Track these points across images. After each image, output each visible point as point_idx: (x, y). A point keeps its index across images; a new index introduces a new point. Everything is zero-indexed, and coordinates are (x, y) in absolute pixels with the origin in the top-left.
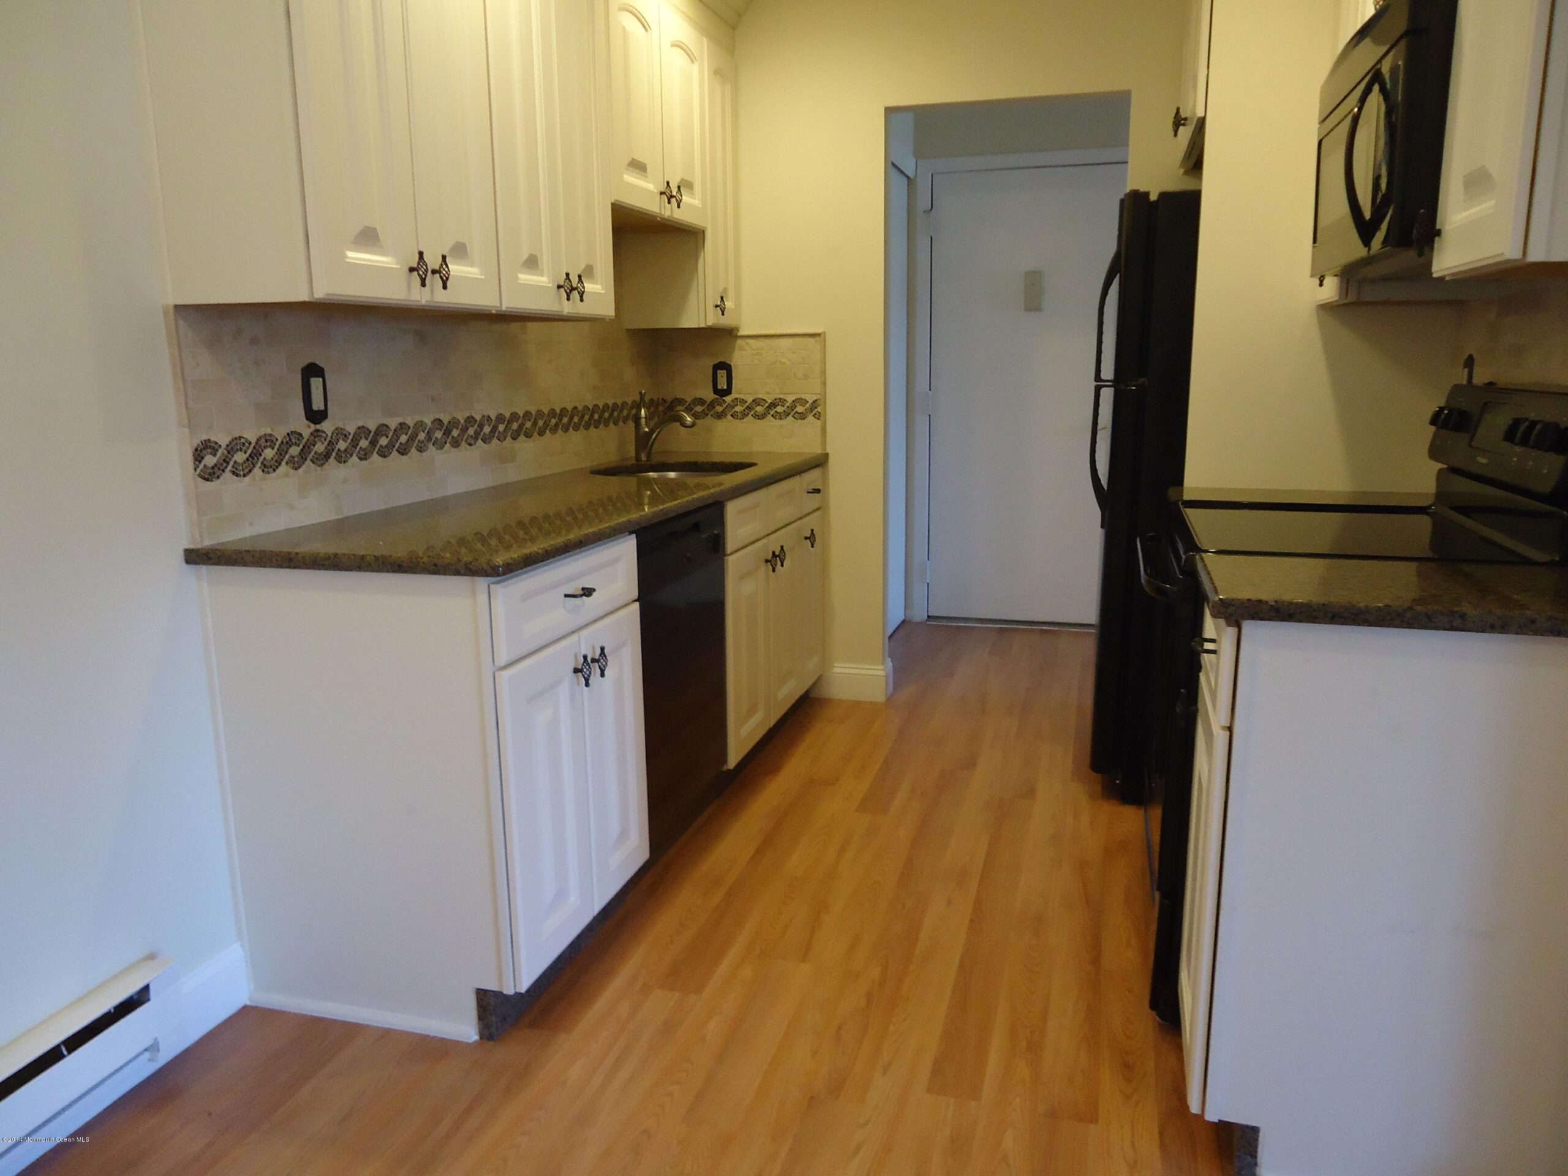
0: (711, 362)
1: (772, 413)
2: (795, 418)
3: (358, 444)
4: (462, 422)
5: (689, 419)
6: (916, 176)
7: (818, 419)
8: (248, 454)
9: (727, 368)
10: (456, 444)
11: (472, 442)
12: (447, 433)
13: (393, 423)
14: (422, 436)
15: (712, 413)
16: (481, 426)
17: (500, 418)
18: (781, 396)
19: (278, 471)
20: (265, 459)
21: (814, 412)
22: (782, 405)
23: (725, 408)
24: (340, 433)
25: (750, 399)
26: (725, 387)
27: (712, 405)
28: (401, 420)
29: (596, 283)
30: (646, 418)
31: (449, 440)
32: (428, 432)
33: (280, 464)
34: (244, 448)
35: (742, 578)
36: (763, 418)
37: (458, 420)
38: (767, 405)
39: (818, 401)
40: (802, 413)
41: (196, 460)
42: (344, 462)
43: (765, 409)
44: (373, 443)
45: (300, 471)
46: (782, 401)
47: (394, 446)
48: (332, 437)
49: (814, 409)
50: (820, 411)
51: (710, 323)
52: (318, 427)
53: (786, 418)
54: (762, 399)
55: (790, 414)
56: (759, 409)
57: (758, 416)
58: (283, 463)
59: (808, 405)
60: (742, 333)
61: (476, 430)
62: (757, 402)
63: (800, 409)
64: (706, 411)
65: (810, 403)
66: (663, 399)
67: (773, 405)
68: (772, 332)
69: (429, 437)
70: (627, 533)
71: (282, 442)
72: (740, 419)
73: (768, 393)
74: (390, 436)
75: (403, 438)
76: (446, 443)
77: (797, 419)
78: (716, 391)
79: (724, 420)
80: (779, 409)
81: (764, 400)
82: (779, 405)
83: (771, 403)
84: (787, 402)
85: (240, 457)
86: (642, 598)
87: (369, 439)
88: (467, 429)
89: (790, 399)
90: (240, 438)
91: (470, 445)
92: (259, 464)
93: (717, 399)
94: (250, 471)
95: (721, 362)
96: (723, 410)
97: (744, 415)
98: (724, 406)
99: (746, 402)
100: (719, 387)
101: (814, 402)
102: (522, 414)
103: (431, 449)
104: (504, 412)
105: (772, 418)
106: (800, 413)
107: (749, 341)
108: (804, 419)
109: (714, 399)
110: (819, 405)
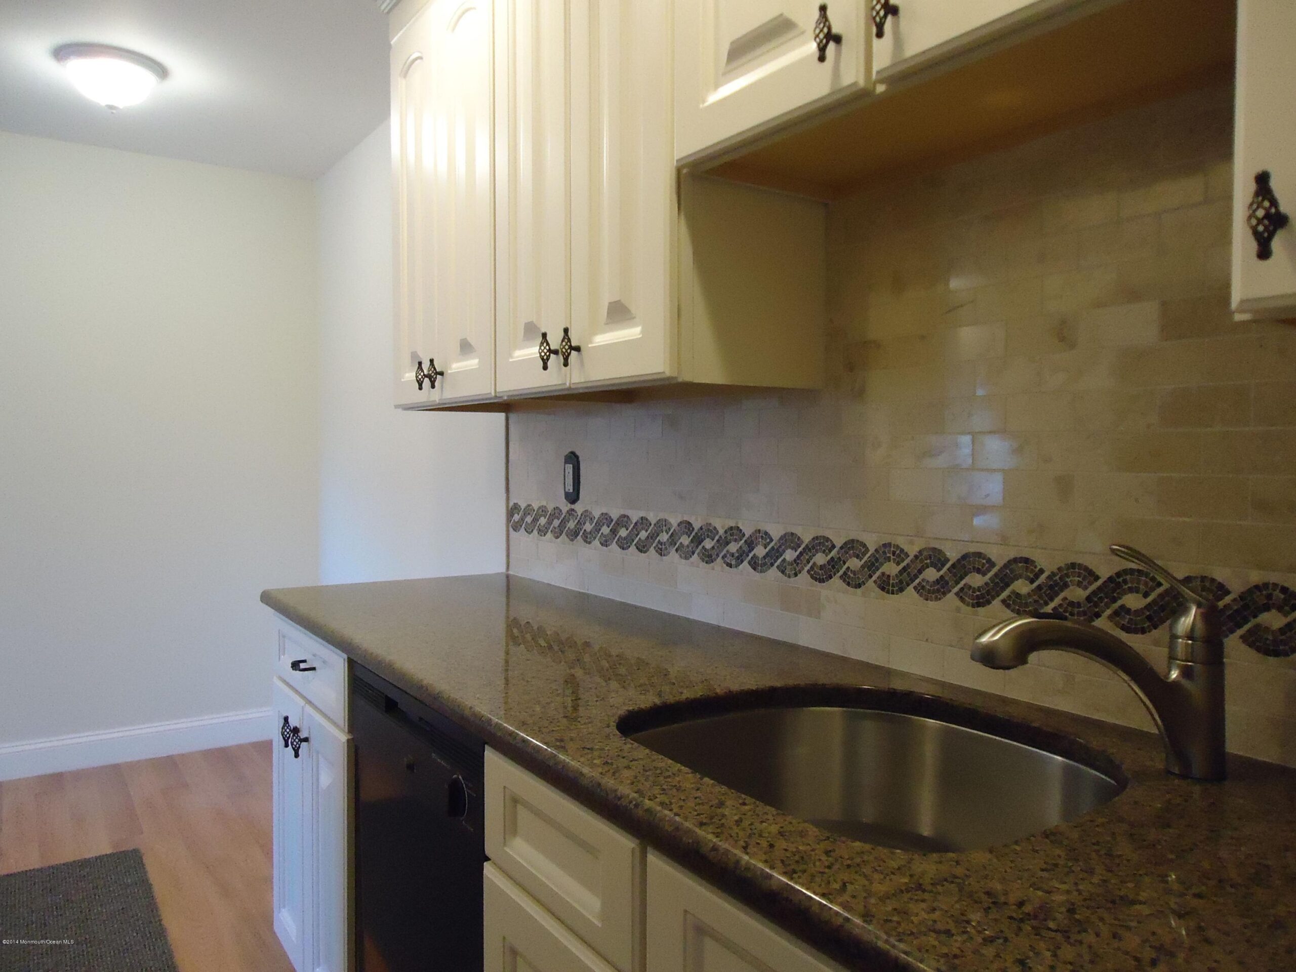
3: (600, 530)
4: (721, 532)
8: (532, 519)
10: (708, 558)
11: (733, 562)
12: (698, 540)
13: (635, 517)
14: (664, 537)
16: (751, 544)
19: (546, 536)
20: (539, 524)
24: (587, 514)
28: (642, 514)
31: (698, 551)
32: (672, 534)
34: (532, 514)
37: (715, 528)
41: (509, 518)
42: (589, 542)
44: (614, 532)
45: (559, 540)
47: (633, 541)
48: (581, 518)
52: (573, 506)
58: (548, 531)
61: (741, 547)
69: (673, 541)
71: (552, 514)
74: (630, 529)
75: (643, 535)
76: (693, 553)
85: (529, 519)
87: (610, 528)
88: (727, 543)
90: (532, 506)
91: (730, 566)
92: (537, 528)
94: (532, 531)
102: (839, 542)
103: (673, 556)
104: (798, 531)
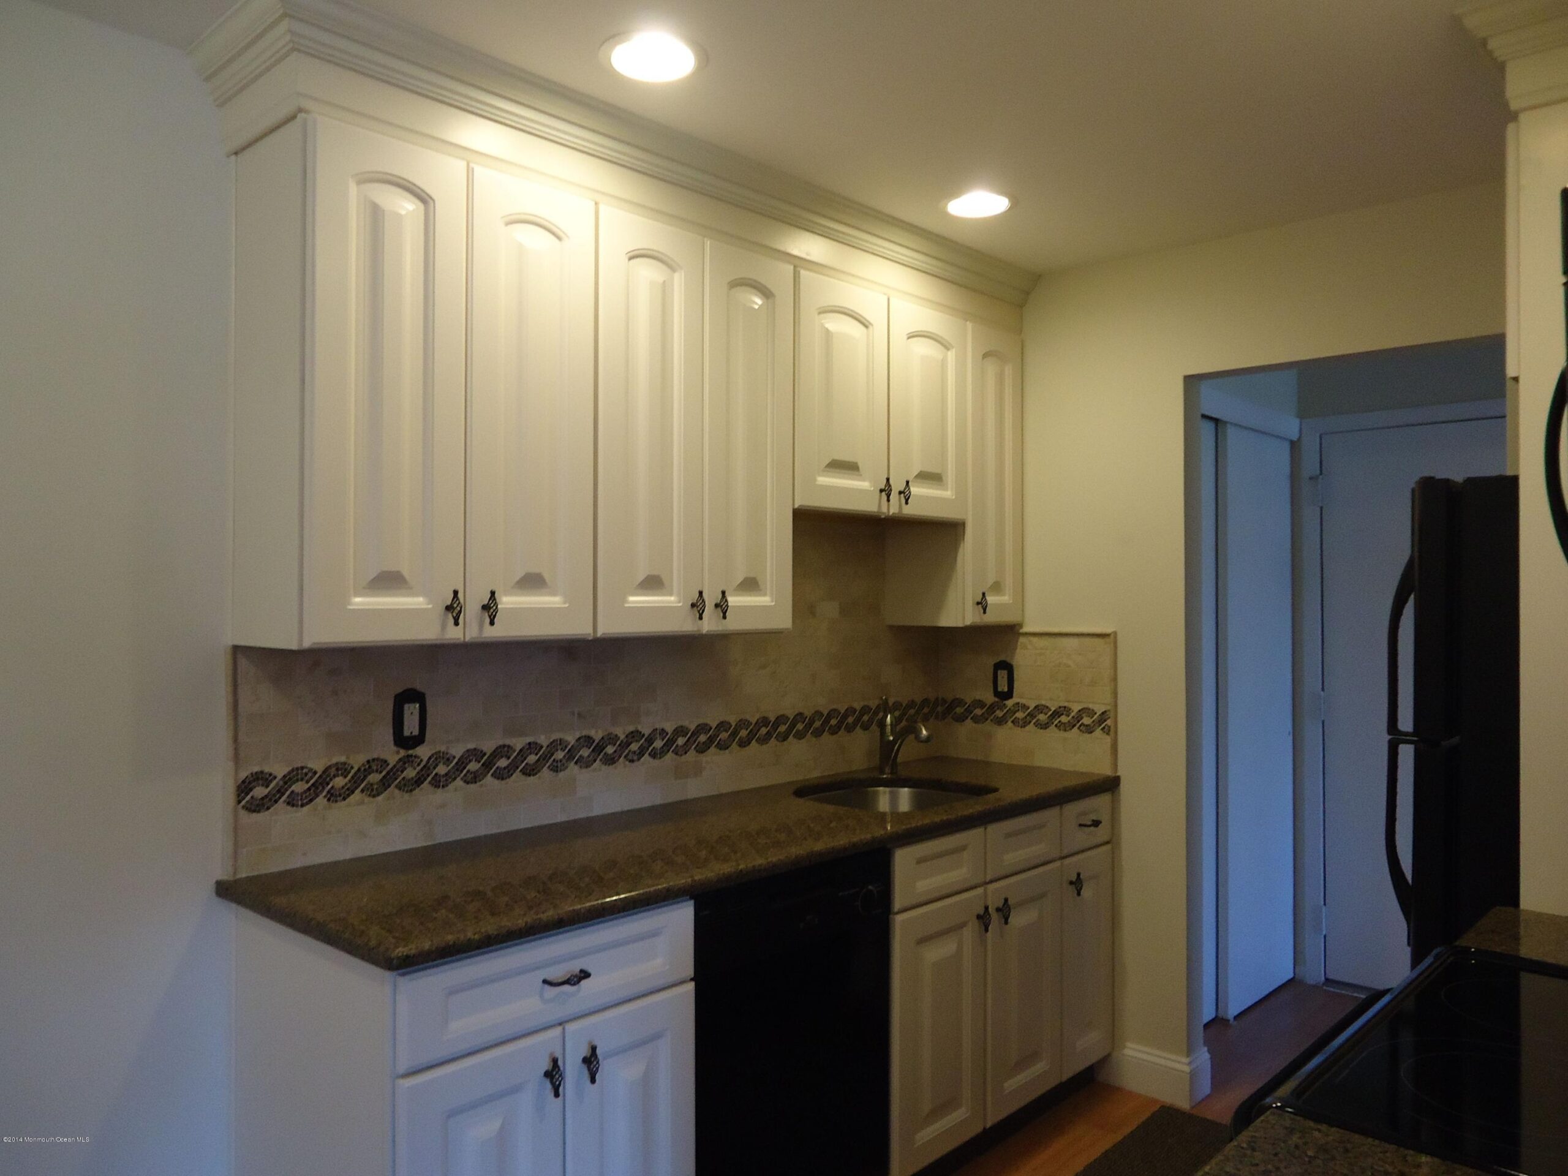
0: (991, 662)
1: (1055, 723)
2: (1081, 731)
3: (465, 768)
4: (622, 737)
5: (924, 732)
6: (1300, 437)
7: (1108, 734)
8: (310, 784)
9: (1007, 667)
10: (610, 761)
11: (635, 758)
12: (599, 749)
13: (518, 743)
14: (560, 755)
15: (992, 718)
16: (650, 740)
17: (680, 731)
18: (1066, 704)
19: (348, 800)
20: (332, 787)
21: (1103, 726)
22: (1066, 715)
23: (1006, 713)
24: (440, 757)
25: (1031, 705)
26: (1006, 689)
27: (992, 708)
28: (529, 740)
29: (765, 595)
30: (891, 725)
31: (599, 758)
32: (569, 750)
33: (353, 792)
34: (307, 778)
35: (923, 941)
36: (1046, 728)
37: (616, 736)
38: (1051, 712)
39: (1108, 713)
40: (1090, 725)
41: (239, 795)
42: (443, 786)
43: (1049, 717)
44: (488, 765)
45: (380, 798)
46: (1066, 710)
47: (517, 767)
48: (428, 762)
49: (1103, 722)
50: (1109, 724)
51: (968, 622)
52: (410, 752)
53: (1071, 730)
54: (1044, 706)
55: (1075, 725)
56: (1042, 717)
57: (1040, 725)
58: (358, 791)
59: (1095, 717)
60: (1026, 629)
61: (642, 745)
62: (1040, 709)
63: (1086, 720)
64: (986, 715)
65: (1098, 714)
66: (943, 699)
67: (1057, 714)
68: (1056, 630)
69: (570, 756)
70: (688, 897)
71: (359, 770)
72: (1021, 727)
73: (1051, 699)
74: (512, 758)
75: (532, 758)
76: (595, 761)
77: (1083, 732)
78: (997, 693)
79: (1005, 726)
80: (1064, 719)
81: (1047, 707)
82: (1063, 714)
83: (1055, 711)
84: (1073, 711)
85: (299, 787)
86: (700, 977)
87: (482, 762)
88: (629, 744)
89: (1076, 708)
90: (302, 768)
91: (632, 761)
92: (324, 793)
93: (998, 702)
94: (311, 801)
95: (1000, 662)
96: (1004, 715)
97: (1025, 724)
98: (1005, 711)
99: (1028, 708)
100: (1000, 689)
101: (1103, 713)
102: (714, 725)
103: (573, 768)
104: (686, 723)
105: (1055, 729)
106: (1087, 726)
107: (1032, 639)
108: (1091, 732)
109: (995, 702)
110: (1109, 718)
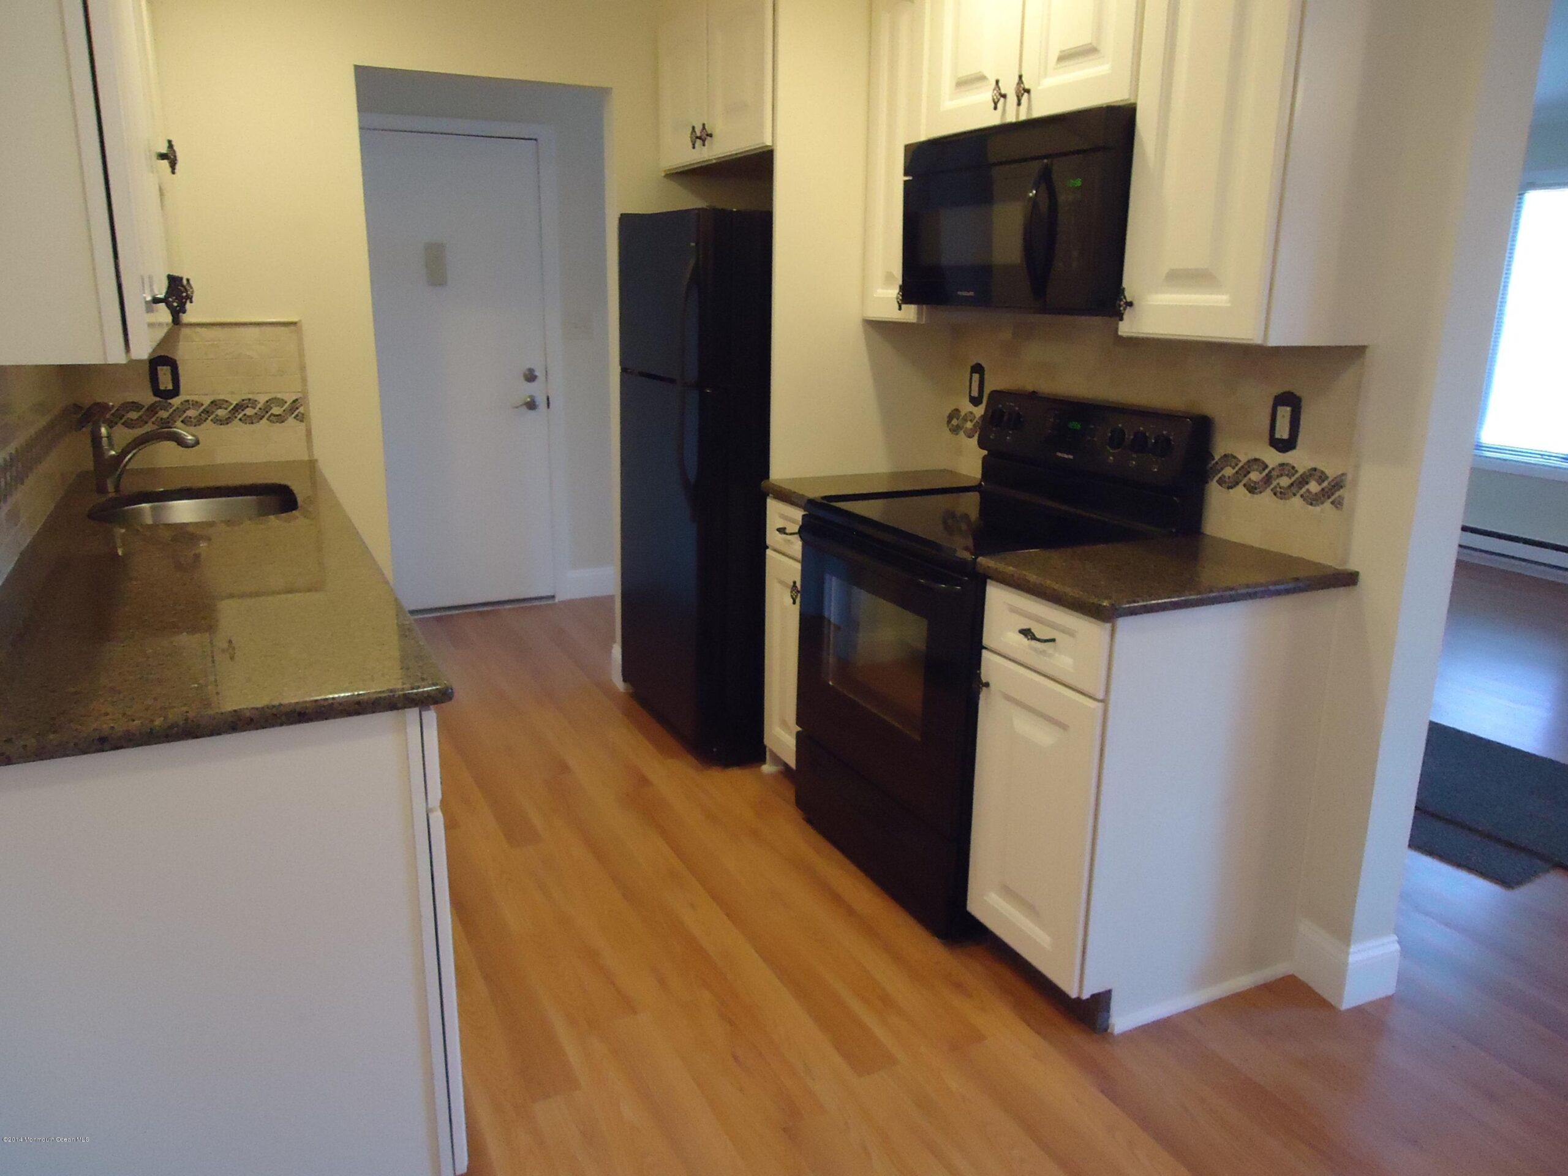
1: (240, 416)
2: (271, 421)
5: (188, 437)
7: (302, 421)
9: (173, 362)
15: (153, 419)
18: (250, 396)
21: (296, 413)
22: (252, 407)
23: (172, 413)
25: (207, 401)
26: (170, 387)
27: (153, 409)
36: (228, 423)
38: (232, 407)
39: (299, 401)
40: (280, 415)
43: (230, 412)
46: (252, 403)
49: (296, 410)
50: (302, 412)
53: (258, 422)
54: (223, 400)
55: (263, 417)
56: (221, 413)
57: (221, 421)
59: (286, 405)
60: (190, 320)
62: (217, 404)
63: (276, 410)
64: (144, 417)
65: (288, 403)
67: (239, 407)
68: (233, 320)
72: (195, 426)
73: (233, 393)
77: (274, 422)
78: (157, 392)
80: (249, 412)
81: (227, 401)
82: (248, 407)
83: (237, 404)
84: (259, 403)
89: (262, 399)
93: (160, 401)
95: (162, 357)
96: (170, 415)
97: (200, 421)
98: (171, 410)
99: (202, 405)
100: (162, 387)
101: (294, 401)
105: (241, 423)
106: (277, 415)
107: (198, 329)
108: (283, 422)
109: (156, 402)
110: (302, 405)
